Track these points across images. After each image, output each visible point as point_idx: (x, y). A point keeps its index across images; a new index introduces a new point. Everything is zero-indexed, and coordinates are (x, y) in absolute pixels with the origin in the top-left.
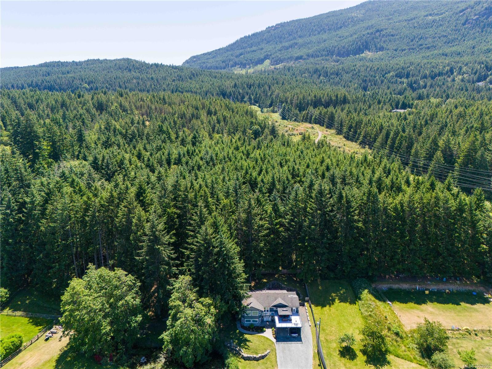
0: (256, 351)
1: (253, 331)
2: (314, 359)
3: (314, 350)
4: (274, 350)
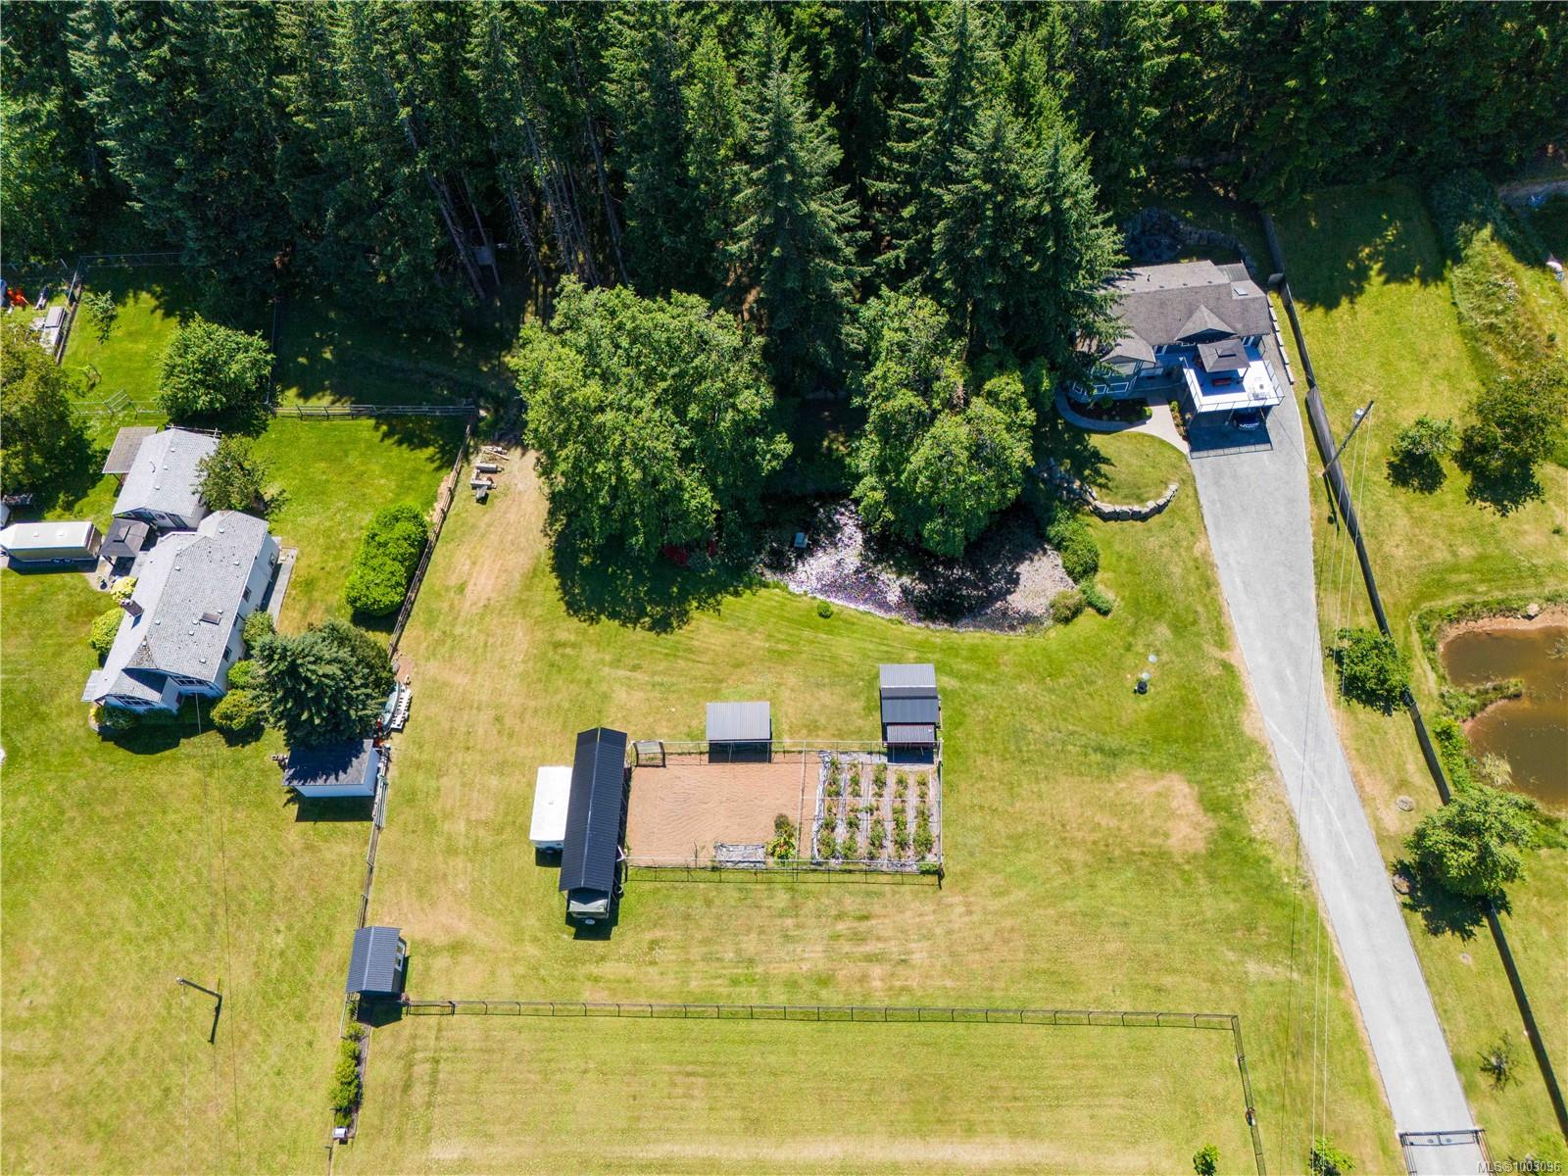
0: (1138, 492)
1: (1112, 418)
2: (1315, 501)
3: (1310, 470)
4: (1188, 481)
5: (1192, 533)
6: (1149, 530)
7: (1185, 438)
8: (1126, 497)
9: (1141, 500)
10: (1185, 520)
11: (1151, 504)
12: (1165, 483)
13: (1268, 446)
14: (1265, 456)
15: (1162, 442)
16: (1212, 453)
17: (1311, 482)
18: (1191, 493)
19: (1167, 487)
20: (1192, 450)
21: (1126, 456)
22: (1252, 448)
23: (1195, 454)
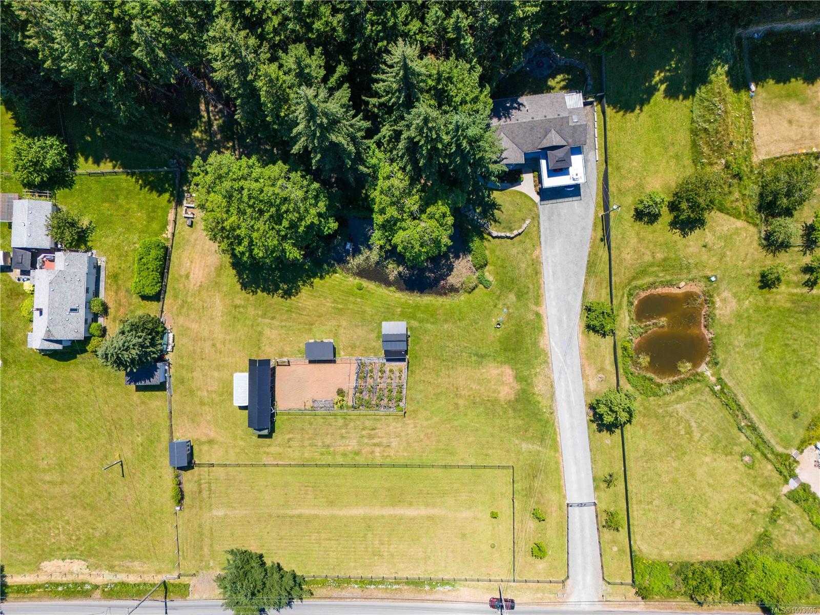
0: (510, 225)
1: (503, 182)
2: (595, 230)
3: (596, 212)
4: (536, 218)
5: (534, 246)
6: (513, 244)
7: (538, 193)
8: (504, 228)
9: (511, 230)
10: (531, 239)
11: (516, 232)
12: (524, 220)
13: (578, 198)
14: (576, 203)
15: (526, 196)
16: (551, 202)
17: (595, 219)
18: (536, 224)
19: (524, 222)
20: (542, 200)
21: (507, 204)
22: (571, 199)
23: (542, 203)
